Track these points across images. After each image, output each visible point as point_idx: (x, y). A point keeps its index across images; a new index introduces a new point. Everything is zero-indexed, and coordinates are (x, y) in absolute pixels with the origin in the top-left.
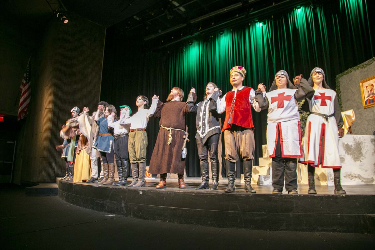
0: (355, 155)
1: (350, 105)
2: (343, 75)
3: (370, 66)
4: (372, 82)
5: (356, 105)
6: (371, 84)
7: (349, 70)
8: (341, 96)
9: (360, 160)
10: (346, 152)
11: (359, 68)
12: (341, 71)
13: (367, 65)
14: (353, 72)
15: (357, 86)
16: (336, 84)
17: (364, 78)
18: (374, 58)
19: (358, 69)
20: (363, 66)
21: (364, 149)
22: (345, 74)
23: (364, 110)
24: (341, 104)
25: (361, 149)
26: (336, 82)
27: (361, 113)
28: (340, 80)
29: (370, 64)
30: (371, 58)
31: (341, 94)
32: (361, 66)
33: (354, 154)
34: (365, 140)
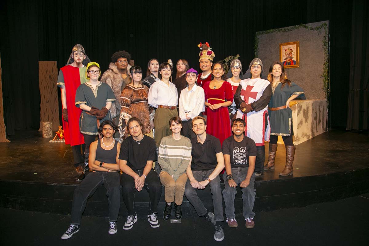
6: (290, 49)
7: (271, 30)
14: (275, 33)
17: (284, 42)
18: (296, 25)
20: (285, 30)
29: (292, 30)
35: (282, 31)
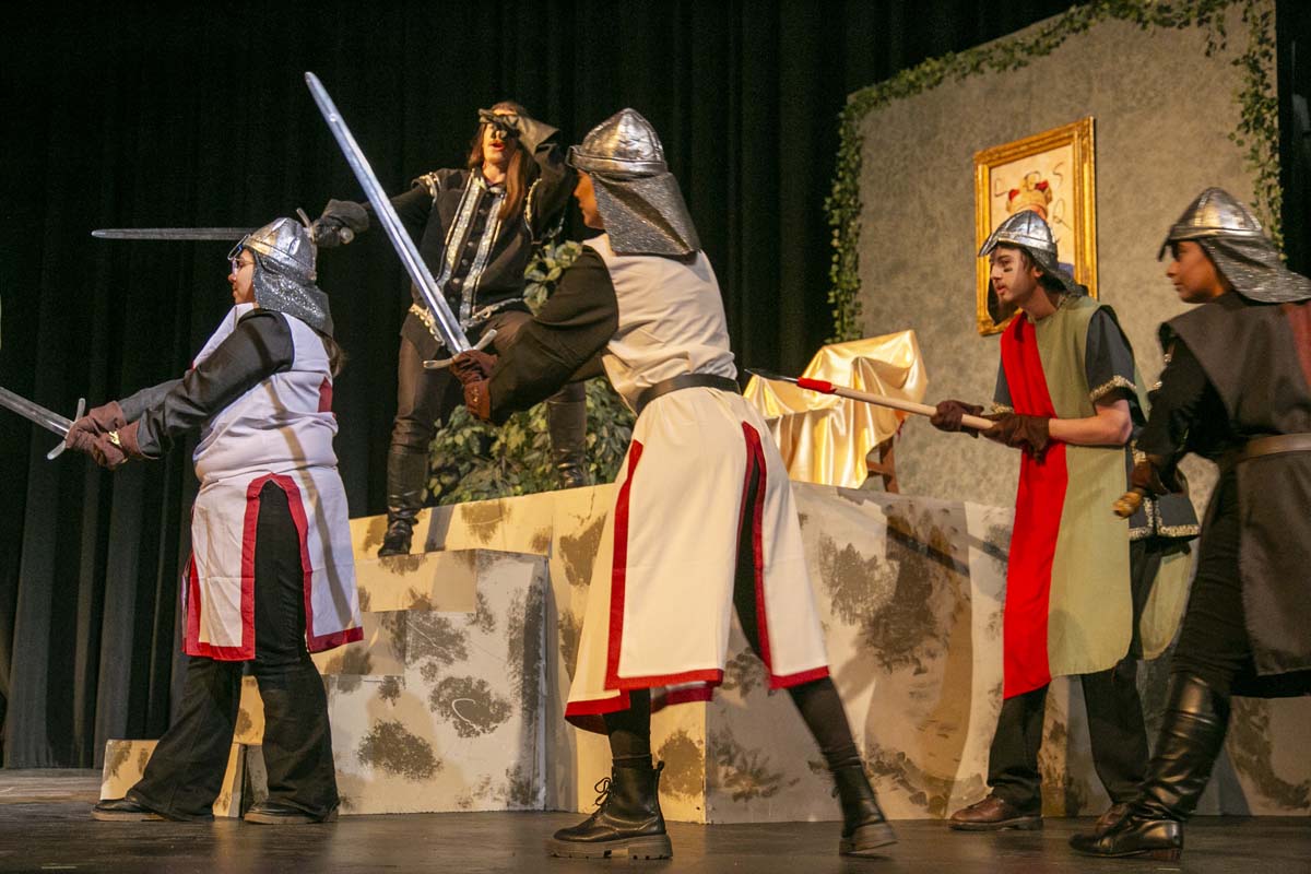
0: (887, 624)
1: (905, 298)
2: (885, 99)
3: (1046, 58)
4: (1042, 165)
5: (942, 305)
6: (1038, 179)
7: (928, 69)
8: (857, 235)
9: (917, 661)
10: (834, 604)
11: (985, 66)
12: (882, 71)
13: (1030, 51)
14: (950, 83)
15: (961, 185)
16: (840, 154)
17: (1002, 136)
18: (1073, 9)
19: (976, 68)
20: (1008, 57)
21: (947, 590)
22: (897, 94)
23: (980, 338)
24: (855, 291)
25: (930, 587)
26: (840, 140)
27: (962, 359)
28: (864, 126)
29: (1050, 47)
30: (1059, 12)
31: (859, 220)
32: (999, 55)
33: (884, 621)
34: (956, 531)
35: (992, 66)
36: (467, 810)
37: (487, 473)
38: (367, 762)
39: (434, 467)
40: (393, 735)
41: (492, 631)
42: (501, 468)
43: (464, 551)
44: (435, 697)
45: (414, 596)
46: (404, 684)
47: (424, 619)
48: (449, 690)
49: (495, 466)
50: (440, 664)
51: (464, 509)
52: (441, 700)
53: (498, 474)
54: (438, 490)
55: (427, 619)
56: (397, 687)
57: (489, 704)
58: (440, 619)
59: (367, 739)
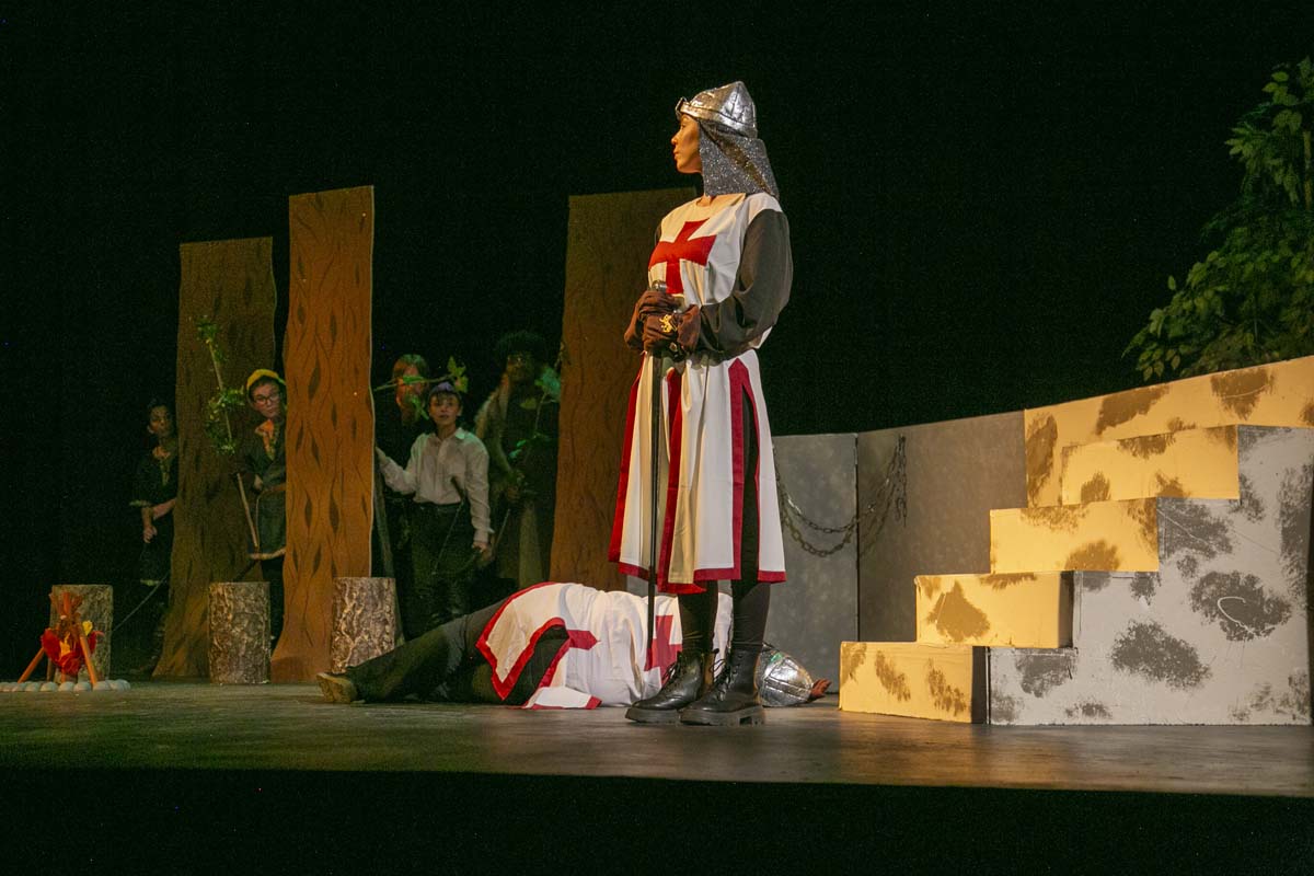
36: (1243, 723)
37: (1235, 338)
38: (1122, 667)
39: (1170, 336)
40: (1150, 637)
41: (1260, 518)
42: (1253, 332)
43: (1220, 428)
44: (1197, 595)
45: (1161, 481)
46: (1159, 580)
47: (1177, 507)
48: (1213, 587)
49: (1245, 331)
50: (1200, 557)
51: (1214, 380)
52: (1204, 598)
53: (1249, 339)
54: (1176, 363)
55: (1182, 507)
56: (1151, 584)
57: (1262, 604)
58: (1196, 506)
59: (1121, 641)
